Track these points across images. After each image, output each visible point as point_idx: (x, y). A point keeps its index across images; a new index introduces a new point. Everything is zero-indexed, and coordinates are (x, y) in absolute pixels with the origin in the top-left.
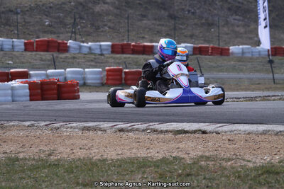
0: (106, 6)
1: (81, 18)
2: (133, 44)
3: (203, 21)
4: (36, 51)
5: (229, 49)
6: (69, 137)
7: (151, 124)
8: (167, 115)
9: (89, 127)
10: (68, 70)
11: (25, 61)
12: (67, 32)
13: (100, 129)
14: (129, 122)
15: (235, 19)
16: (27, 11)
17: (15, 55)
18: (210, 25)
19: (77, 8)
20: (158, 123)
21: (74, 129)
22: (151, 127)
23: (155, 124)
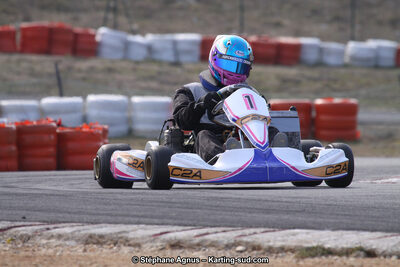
6: (51, 259)
7: (247, 231)
9: (101, 236)
13: (127, 242)
14: (195, 225)
20: (263, 230)
21: (65, 240)
22: (245, 239)
23: (255, 233)
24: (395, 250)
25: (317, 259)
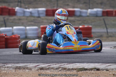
6: (6, 74)
7: (62, 64)
9: (20, 67)
13: (27, 68)
14: (47, 63)
20: (67, 64)
21: (9, 68)
22: (61, 66)
23: (64, 65)
24: (105, 68)
25: (83, 72)
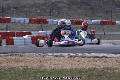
0: (64, 4)
1: (53, 9)
2: (75, 20)
3: (105, 10)
4: (34, 23)
5: (116, 22)
6: (49, 60)
7: (84, 54)
8: (90, 50)
9: (57, 55)
10: (48, 31)
11: (30, 28)
12: (47, 15)
13: (62, 56)
14: (74, 53)
15: (118, 9)
16: (31, 6)
17: (25, 25)
18: (108, 12)
19: (51, 5)
20: (86, 54)
21: (51, 56)
24: (111, 57)
